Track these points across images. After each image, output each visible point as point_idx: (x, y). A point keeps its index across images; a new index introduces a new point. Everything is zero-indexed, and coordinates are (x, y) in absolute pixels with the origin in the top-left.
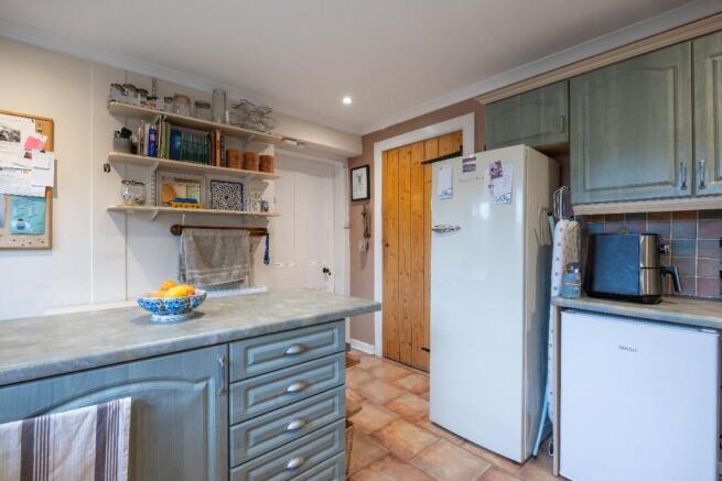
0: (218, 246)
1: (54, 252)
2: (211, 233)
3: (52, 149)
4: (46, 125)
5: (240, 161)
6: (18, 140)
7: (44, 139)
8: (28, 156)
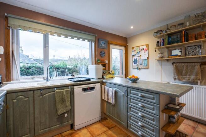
0: (185, 69)
1: (149, 69)
2: (183, 64)
3: (148, 50)
4: (148, 46)
5: (194, 37)
6: (144, 50)
7: (147, 48)
8: (145, 52)
